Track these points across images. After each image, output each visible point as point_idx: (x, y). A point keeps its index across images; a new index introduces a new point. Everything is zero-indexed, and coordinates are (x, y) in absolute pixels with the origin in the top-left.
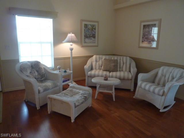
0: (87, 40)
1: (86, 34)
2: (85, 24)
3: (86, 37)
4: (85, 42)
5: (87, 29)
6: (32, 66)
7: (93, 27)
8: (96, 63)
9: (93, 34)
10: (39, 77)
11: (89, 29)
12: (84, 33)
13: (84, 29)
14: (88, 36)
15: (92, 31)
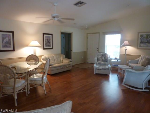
0: (142, 45)
1: (141, 41)
2: (140, 35)
3: (141, 42)
4: (141, 46)
5: (142, 38)
6: (103, 55)
7: (148, 36)
8: (141, 60)
9: (147, 41)
10: (104, 60)
11: (144, 38)
12: (140, 40)
13: (140, 38)
14: (143, 42)
15: (147, 39)
